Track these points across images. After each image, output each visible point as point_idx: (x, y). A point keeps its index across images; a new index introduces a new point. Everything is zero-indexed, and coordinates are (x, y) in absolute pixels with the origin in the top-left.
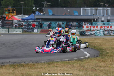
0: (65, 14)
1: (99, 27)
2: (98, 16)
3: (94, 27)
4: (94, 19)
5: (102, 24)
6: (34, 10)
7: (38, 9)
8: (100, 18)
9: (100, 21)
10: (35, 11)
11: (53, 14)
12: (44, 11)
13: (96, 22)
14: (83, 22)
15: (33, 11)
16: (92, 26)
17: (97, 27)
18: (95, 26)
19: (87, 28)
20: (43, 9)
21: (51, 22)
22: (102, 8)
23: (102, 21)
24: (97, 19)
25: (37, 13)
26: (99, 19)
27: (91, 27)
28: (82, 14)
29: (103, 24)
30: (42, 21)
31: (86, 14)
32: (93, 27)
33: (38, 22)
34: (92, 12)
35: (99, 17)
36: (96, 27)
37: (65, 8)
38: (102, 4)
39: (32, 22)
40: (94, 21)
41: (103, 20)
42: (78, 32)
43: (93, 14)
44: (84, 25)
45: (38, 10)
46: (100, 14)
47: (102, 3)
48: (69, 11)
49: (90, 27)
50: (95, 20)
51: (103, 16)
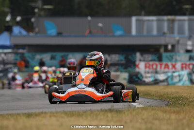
0: (90, 32)
1: (179, 65)
2: (177, 38)
3: (167, 66)
4: (166, 46)
5: (187, 58)
6: (8, 22)
7: (19, 19)
8: (181, 42)
9: (182, 51)
10: (10, 24)
11: (59, 34)
12: (35, 25)
13: (172, 54)
14: (138, 55)
15: (5, 27)
16: (161, 65)
17: (174, 66)
18: (169, 64)
19: (147, 69)
20: (33, 20)
21: (54, 54)
22: (186, 18)
23: (188, 51)
24: (173, 46)
25: (16, 30)
26: (180, 46)
27: (159, 66)
28: (134, 32)
29: (191, 58)
30: (29, 51)
31: (145, 33)
32: (163, 66)
33: (19, 55)
34: (159, 28)
35: (178, 41)
36: (171, 67)
37: (89, 18)
38: (187, 9)
39: (3, 55)
40: (166, 50)
41: (189, 48)
42: (125, 79)
43: (164, 33)
44: (140, 60)
45: (18, 24)
46: (181, 32)
47: (187, 6)
48: (100, 25)
49: (154, 67)
50: (170, 47)
51: (190, 38)
